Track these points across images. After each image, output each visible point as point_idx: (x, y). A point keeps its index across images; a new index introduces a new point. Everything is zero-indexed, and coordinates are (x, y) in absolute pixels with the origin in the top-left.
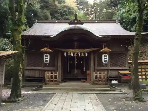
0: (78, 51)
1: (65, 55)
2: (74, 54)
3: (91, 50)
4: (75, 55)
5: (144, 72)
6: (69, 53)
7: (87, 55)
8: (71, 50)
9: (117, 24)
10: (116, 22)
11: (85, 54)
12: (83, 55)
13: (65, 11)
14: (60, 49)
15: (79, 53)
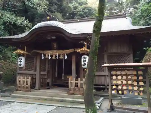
0: (56, 53)
1: (43, 58)
2: (52, 56)
3: (71, 51)
4: (54, 58)
5: (125, 80)
6: (47, 55)
7: (66, 57)
8: (49, 52)
9: (127, 18)
10: (125, 17)
11: (63, 56)
12: (61, 57)
13: (85, 13)
14: (39, 51)
15: (57, 55)
